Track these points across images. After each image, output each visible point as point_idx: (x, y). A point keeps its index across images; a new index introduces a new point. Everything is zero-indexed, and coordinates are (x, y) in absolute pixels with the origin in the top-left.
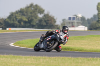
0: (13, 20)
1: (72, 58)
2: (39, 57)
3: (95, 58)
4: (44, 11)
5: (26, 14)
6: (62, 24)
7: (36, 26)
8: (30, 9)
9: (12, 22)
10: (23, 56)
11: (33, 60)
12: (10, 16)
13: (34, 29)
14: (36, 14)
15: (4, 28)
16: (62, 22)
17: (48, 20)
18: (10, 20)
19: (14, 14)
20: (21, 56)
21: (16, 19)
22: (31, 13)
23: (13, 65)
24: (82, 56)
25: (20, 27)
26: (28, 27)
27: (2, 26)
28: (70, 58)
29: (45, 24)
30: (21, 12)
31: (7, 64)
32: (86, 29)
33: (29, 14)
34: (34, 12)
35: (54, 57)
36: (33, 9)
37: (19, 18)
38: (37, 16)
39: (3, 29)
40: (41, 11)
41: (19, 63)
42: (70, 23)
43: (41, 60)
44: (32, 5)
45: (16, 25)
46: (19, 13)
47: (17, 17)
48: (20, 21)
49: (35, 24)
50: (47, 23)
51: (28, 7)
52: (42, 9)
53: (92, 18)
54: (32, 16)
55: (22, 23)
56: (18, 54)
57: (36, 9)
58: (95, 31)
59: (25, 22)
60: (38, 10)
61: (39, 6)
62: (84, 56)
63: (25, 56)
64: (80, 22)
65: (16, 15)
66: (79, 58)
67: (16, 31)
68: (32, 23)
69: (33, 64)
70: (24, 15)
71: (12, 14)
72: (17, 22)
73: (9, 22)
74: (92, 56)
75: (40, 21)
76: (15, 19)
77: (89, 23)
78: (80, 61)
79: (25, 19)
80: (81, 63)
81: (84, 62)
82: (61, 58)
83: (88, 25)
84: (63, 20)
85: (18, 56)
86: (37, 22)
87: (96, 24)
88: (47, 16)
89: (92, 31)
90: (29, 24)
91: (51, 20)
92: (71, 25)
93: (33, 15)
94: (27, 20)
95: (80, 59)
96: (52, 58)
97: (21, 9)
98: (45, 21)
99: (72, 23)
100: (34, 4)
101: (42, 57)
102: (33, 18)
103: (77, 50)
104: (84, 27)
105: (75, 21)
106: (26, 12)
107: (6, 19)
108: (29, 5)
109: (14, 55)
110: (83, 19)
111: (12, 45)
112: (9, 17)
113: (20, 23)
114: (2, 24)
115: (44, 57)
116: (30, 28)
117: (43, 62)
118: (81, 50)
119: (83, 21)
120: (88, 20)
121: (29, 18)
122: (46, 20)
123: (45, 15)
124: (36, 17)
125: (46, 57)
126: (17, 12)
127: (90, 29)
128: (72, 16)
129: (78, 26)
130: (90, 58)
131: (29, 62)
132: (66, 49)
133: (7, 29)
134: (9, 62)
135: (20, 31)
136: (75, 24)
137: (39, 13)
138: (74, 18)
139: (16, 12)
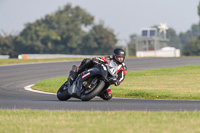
0: (32, 39)
1: (150, 113)
2: (83, 112)
3: (195, 112)
4: (92, 19)
5: (56, 26)
6: (129, 45)
7: (78, 50)
8: (64, 15)
9: (29, 42)
10: (51, 112)
11: (70, 118)
12: (25, 31)
13: (74, 56)
14: (76, 26)
15: (14, 56)
16: (129, 40)
17: (101, 38)
18: (26, 39)
19: (33, 27)
20: (46, 111)
21: (38, 36)
22: (67, 24)
23: (30, 129)
24: (168, 109)
25: (46, 52)
27: (10, 50)
28: (145, 112)
29: (95, 45)
30: (48, 22)
31: (18, 128)
32: (178, 53)
33: (64, 26)
34: (73, 21)
35: (113, 113)
36: (70, 15)
37: (43, 34)
38: (80, 29)
39: (11, 57)
40: (88, 20)
41: (43, 124)
42: (145, 42)
43: (88, 119)
44: (68, 8)
45: (36, 49)
46: (43, 25)
47: (40, 33)
48: (45, 41)
49: (75, 45)
50: (99, 44)
51: (60, 13)
52: (89, 15)
53: (189, 32)
54: (68, 30)
55: (50, 45)
56: (41, 107)
57: (77, 16)
58: (195, 57)
59: (56, 42)
60: (81, 17)
61: (81, 10)
62: (173, 109)
63: (55, 112)
64: (165, 39)
65: (38, 28)
66: (163, 112)
67: (37, 60)
68: (69, 45)
69: (71, 127)
70: (53, 28)
71: (29, 27)
72: (39, 43)
73: (24, 42)
74: (189, 109)
75: (86, 38)
76: (34, 36)
77: (183, 42)
78: (165, 118)
79: (55, 36)
80: (165, 122)
81: (173, 121)
82: (128, 112)
83: (181, 45)
84: (132, 37)
85: (41, 112)
86: (79, 42)
87: (196, 43)
88: (99, 29)
89: (189, 57)
90: (62, 47)
91: (107, 37)
92: (147, 46)
93: (71, 26)
94: (59, 38)
95: (165, 115)
96: (109, 113)
97: (47, 16)
98: (96, 40)
99: (149, 42)
101: (88, 112)
102: (72, 34)
103: (160, 97)
104: (173, 49)
105: (155, 38)
106: (58, 23)
107: (16, 38)
108: (62, 8)
110: (170, 33)
111: (28, 88)
112: (24, 33)
113: (46, 44)
114: (8, 47)
115: (92, 112)
116: (66, 54)
118: (166, 97)
119: (171, 38)
120: (181, 35)
121: (64, 33)
122: (97, 36)
123: (95, 28)
124: (77, 31)
125: (98, 112)
126: (38, 23)
127: (186, 53)
128: (149, 29)
129: (161, 48)
130: (185, 112)
132: (137, 95)
133: (20, 57)
136: (156, 44)
137: (83, 22)
138: (152, 33)
139: (38, 21)
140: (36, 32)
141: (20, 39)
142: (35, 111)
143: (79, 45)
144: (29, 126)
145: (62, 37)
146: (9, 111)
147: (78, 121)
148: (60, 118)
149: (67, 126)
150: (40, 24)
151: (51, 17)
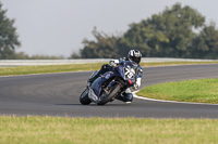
0: (137, 41)
2: (192, 120)
4: (203, 20)
5: (164, 27)
7: (188, 53)
8: (173, 16)
9: (135, 45)
11: (177, 126)
12: (129, 31)
13: (184, 60)
14: (186, 27)
17: (213, 41)
18: (131, 41)
19: (139, 29)
20: (152, 119)
21: (144, 38)
22: (176, 25)
23: (134, 139)
26: (169, 56)
27: (113, 53)
29: (206, 48)
30: (155, 22)
31: (120, 139)
33: (172, 28)
34: (182, 22)
36: (179, 16)
37: (150, 36)
38: (190, 31)
40: (198, 21)
41: (148, 133)
43: (196, 127)
44: (177, 7)
46: (150, 26)
47: (147, 35)
48: (152, 43)
49: (184, 48)
50: (210, 47)
51: (168, 13)
52: (199, 16)
54: (177, 32)
55: (157, 47)
56: (147, 115)
57: (187, 17)
59: (164, 45)
60: (190, 18)
61: (192, 10)
63: (162, 120)
65: (144, 29)
69: (179, 137)
70: (161, 29)
71: (134, 28)
75: (197, 41)
76: (140, 38)
79: (162, 37)
85: (147, 120)
86: (189, 45)
90: (171, 49)
93: (180, 28)
94: (168, 40)
97: (154, 16)
98: (207, 42)
100: (183, 6)
101: (197, 120)
102: (181, 36)
106: (165, 24)
107: (120, 39)
108: (170, 8)
109: (137, 116)
111: (134, 94)
112: (129, 35)
113: (153, 47)
114: (111, 50)
116: (175, 57)
117: (200, 131)
121: (173, 35)
122: (208, 39)
123: (205, 30)
124: (188, 34)
125: (207, 120)
126: (145, 24)
131: (171, 131)
134: (125, 134)
135: (152, 64)
137: (193, 24)
139: (144, 22)
140: (142, 33)
141: (124, 40)
142: (140, 119)
143: (189, 48)
144: (132, 136)
145: (170, 39)
146: (110, 120)
147: (186, 130)
148: (167, 126)
149: (175, 135)
150: (146, 25)
151: (159, 18)
